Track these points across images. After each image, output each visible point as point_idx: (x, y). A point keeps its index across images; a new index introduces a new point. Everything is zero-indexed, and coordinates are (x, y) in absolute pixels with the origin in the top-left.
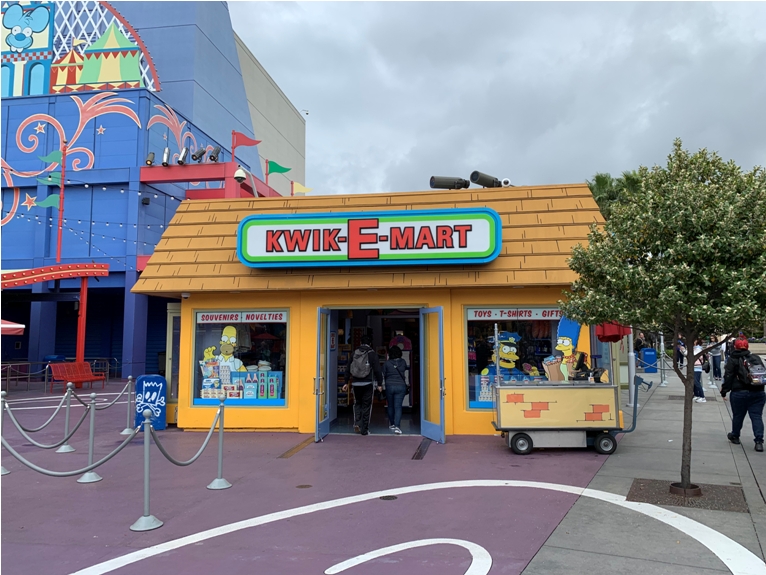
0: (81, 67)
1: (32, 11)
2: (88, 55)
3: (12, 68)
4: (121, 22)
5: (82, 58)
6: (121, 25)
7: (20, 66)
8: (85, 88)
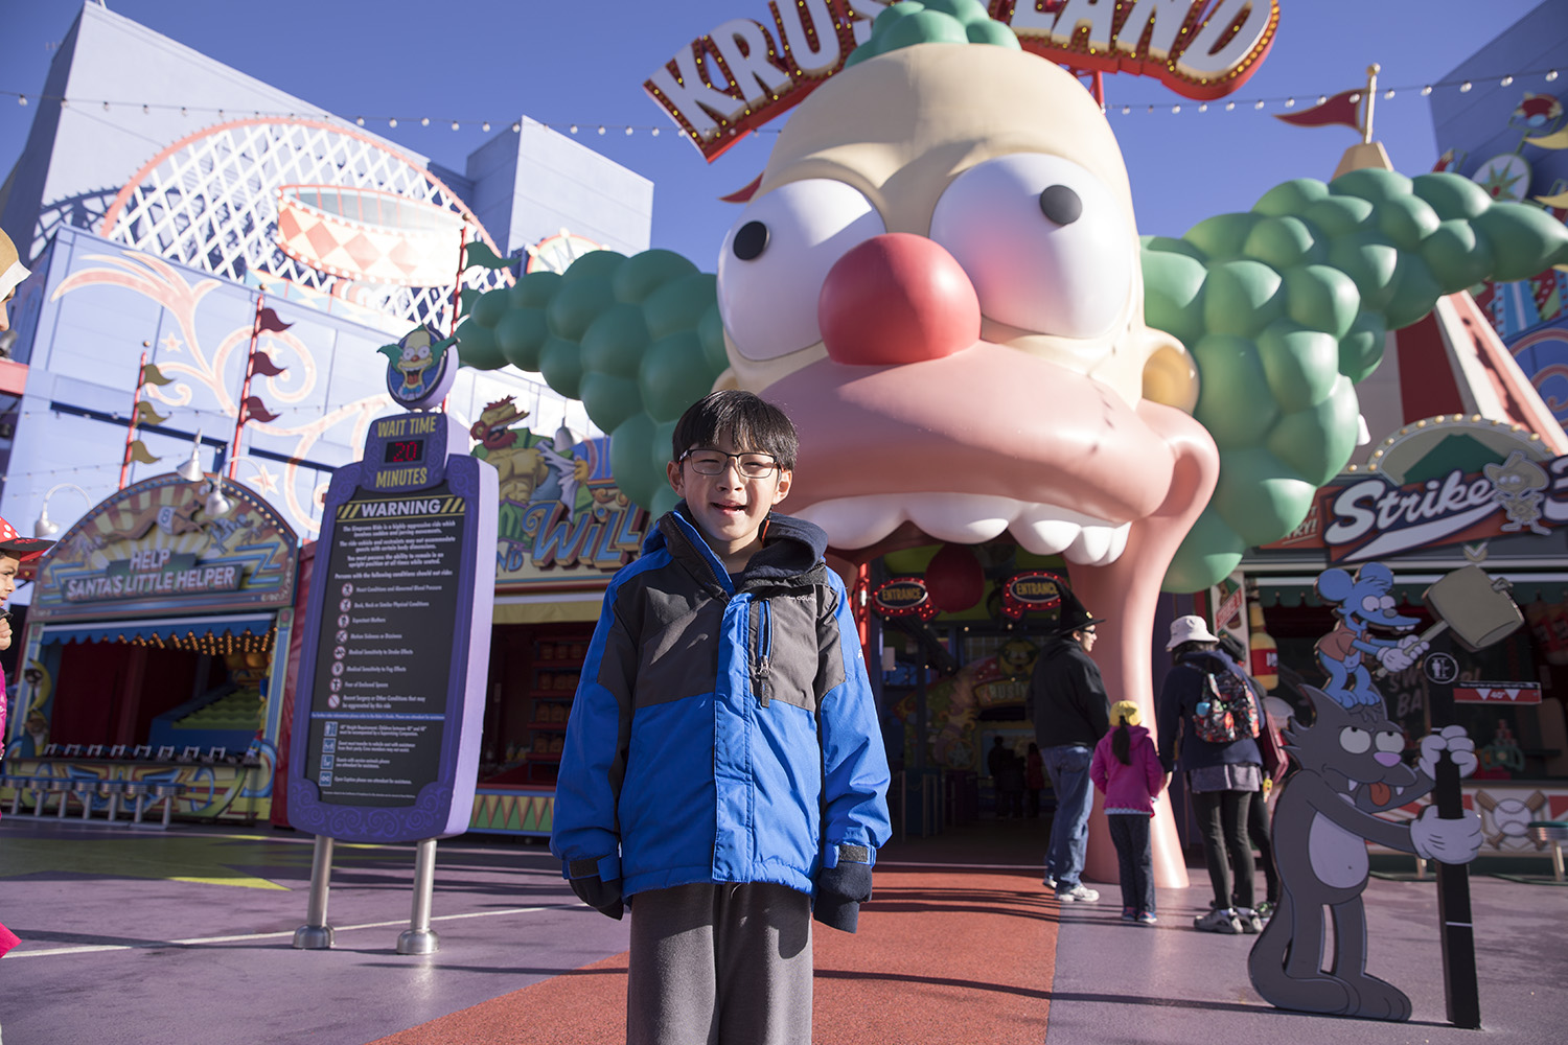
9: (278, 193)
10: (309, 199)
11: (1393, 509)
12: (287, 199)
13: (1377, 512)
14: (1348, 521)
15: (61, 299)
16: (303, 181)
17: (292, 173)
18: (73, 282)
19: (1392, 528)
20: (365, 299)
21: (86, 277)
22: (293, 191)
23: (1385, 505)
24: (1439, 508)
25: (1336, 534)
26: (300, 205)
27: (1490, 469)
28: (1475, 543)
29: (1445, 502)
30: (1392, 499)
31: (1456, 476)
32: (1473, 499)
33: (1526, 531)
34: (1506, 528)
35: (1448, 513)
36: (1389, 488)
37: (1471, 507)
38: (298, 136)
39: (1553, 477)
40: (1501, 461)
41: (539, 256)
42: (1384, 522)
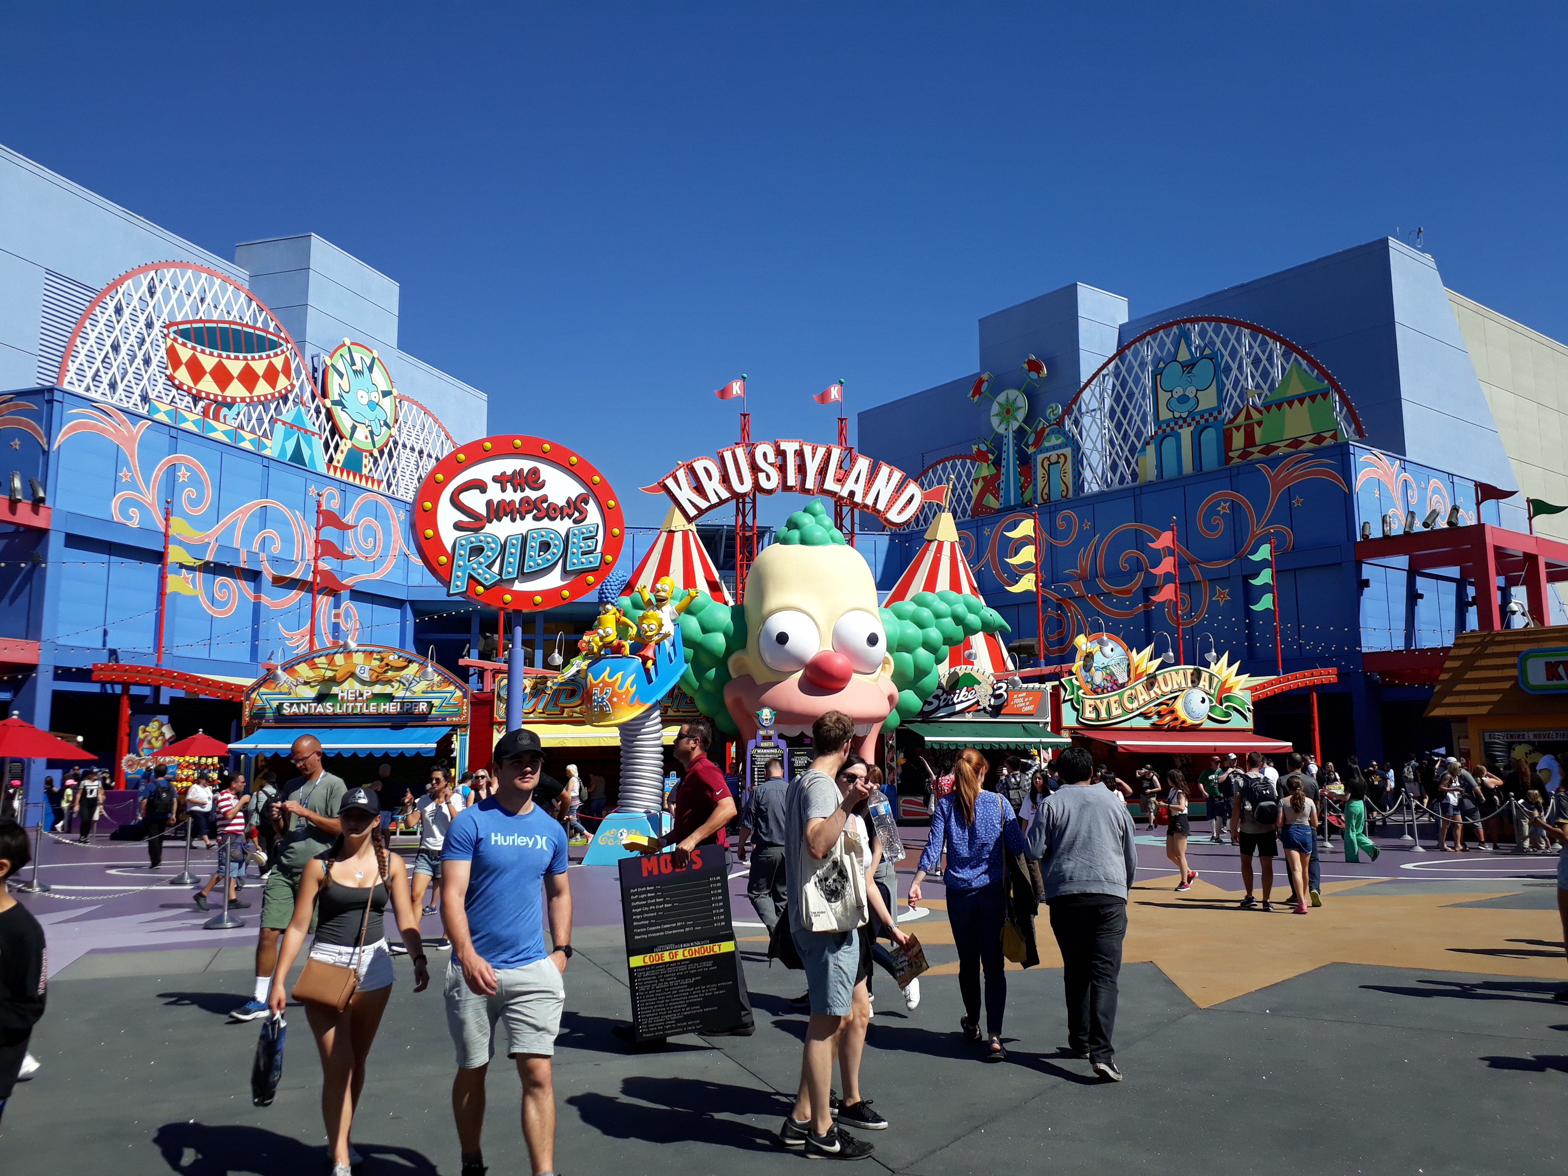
0: (1260, 424)
1: (1194, 365)
2: (1268, 408)
3: (1178, 437)
4: (1304, 359)
5: (1260, 412)
6: (1304, 363)
7: (1186, 433)
8: (1268, 449)
9: (166, 331)
10: (183, 334)
11: (945, 699)
12: (172, 336)
13: (940, 700)
14: (931, 703)
15: (59, 446)
16: (179, 319)
17: (171, 312)
18: (65, 434)
19: (944, 706)
20: (225, 416)
21: (72, 428)
22: (175, 328)
23: (942, 698)
24: (959, 700)
25: (928, 708)
26: (180, 340)
27: (976, 687)
28: (969, 712)
29: (961, 698)
30: (945, 696)
31: (965, 688)
32: (970, 697)
33: (985, 708)
34: (979, 708)
35: (962, 702)
36: (944, 691)
37: (969, 700)
38: (174, 278)
39: (994, 690)
40: (979, 683)
41: (332, 365)
42: (942, 704)
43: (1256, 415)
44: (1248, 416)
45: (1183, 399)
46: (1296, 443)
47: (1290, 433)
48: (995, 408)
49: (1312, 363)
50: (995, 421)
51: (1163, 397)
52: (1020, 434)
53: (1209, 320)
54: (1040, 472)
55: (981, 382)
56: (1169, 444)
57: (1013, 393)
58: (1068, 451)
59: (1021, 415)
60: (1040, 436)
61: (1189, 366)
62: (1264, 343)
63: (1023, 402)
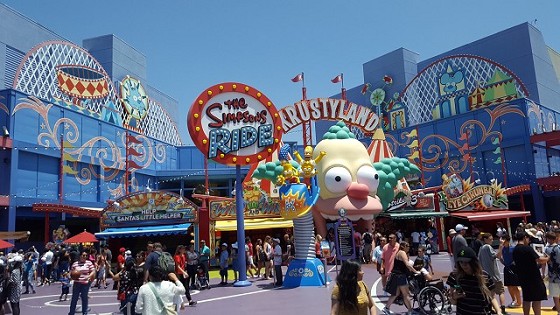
0: (483, 94)
1: (454, 74)
2: (486, 87)
3: (449, 101)
4: (501, 68)
6: (501, 70)
7: (452, 100)
8: (488, 103)
9: (57, 69)
10: (64, 70)
12: (60, 71)
15: (14, 114)
16: (62, 64)
17: (59, 61)
18: (17, 108)
20: (82, 104)
22: (61, 68)
24: (399, 203)
26: (63, 73)
27: (404, 197)
31: (400, 198)
32: (403, 201)
38: (60, 47)
41: (123, 86)
43: (482, 91)
44: (478, 91)
45: (450, 87)
46: (499, 100)
47: (497, 97)
48: (372, 96)
49: (504, 70)
50: (372, 101)
51: (442, 87)
52: (383, 105)
53: (460, 56)
54: (392, 118)
55: (366, 87)
56: (445, 104)
57: (379, 90)
58: (403, 110)
59: (383, 98)
60: (391, 105)
61: (451, 75)
62: (483, 63)
63: (383, 93)
